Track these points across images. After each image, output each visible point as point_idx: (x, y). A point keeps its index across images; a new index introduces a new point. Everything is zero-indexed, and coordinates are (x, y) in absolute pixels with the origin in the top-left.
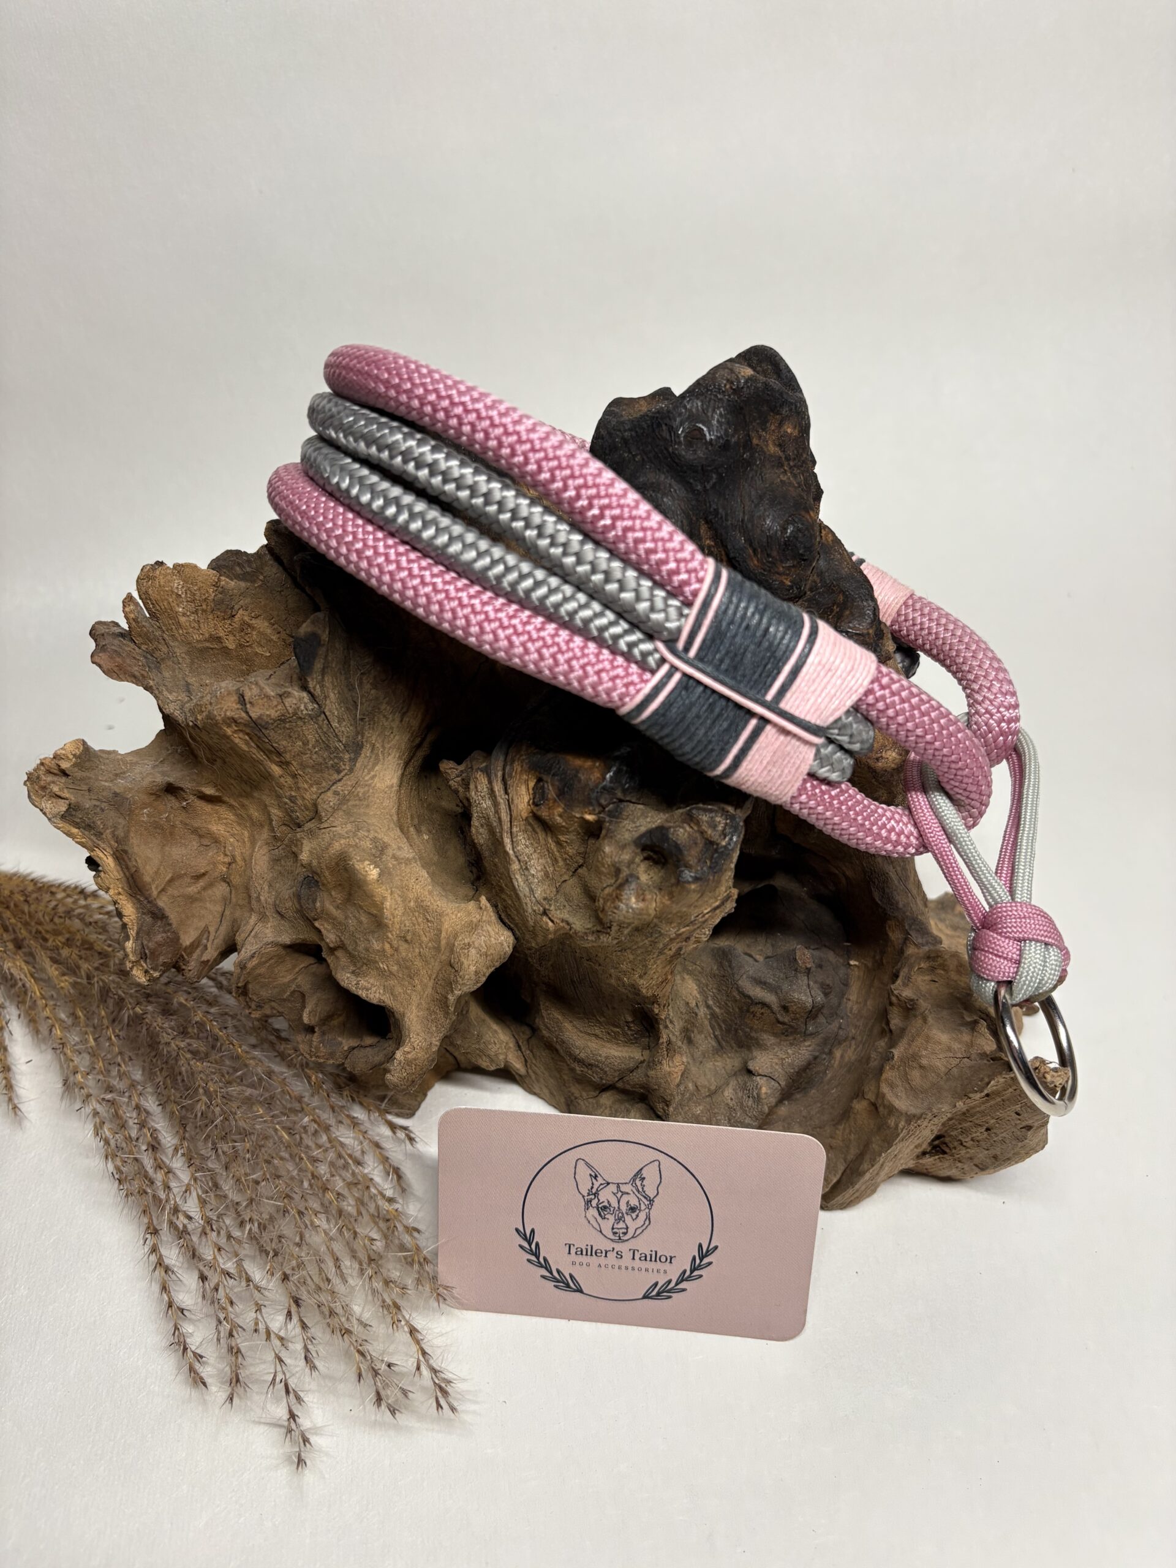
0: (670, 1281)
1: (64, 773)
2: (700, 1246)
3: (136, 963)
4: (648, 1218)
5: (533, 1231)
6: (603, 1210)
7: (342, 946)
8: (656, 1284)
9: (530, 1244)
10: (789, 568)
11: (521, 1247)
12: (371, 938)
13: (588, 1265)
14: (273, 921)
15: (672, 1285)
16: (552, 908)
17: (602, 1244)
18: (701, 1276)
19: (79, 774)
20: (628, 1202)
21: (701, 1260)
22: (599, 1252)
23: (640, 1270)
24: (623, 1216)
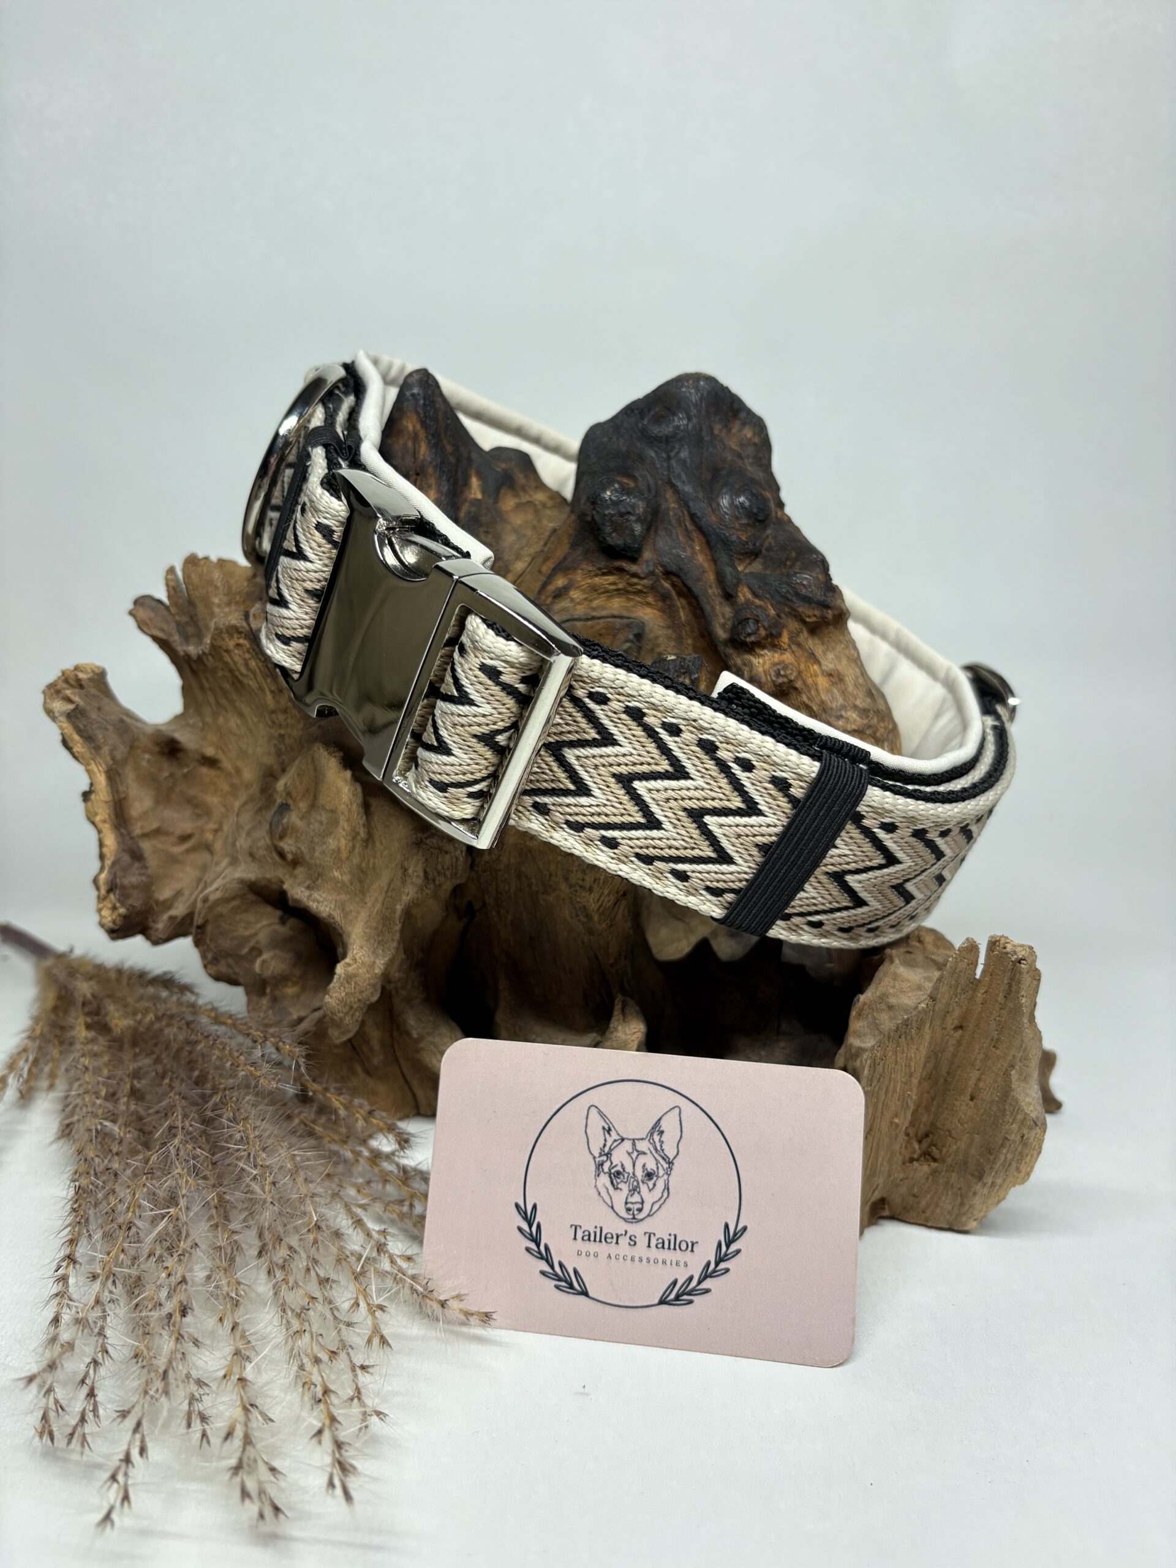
0: (690, 1280)
2: (726, 1228)
4: (667, 1188)
5: (535, 1208)
6: (616, 1176)
8: (674, 1284)
9: (530, 1226)
11: (520, 1230)
13: (596, 1255)
14: (242, 862)
15: (695, 1282)
17: (612, 1225)
18: (727, 1270)
20: (644, 1166)
21: (728, 1247)
22: (609, 1236)
23: (656, 1262)
24: (638, 1186)
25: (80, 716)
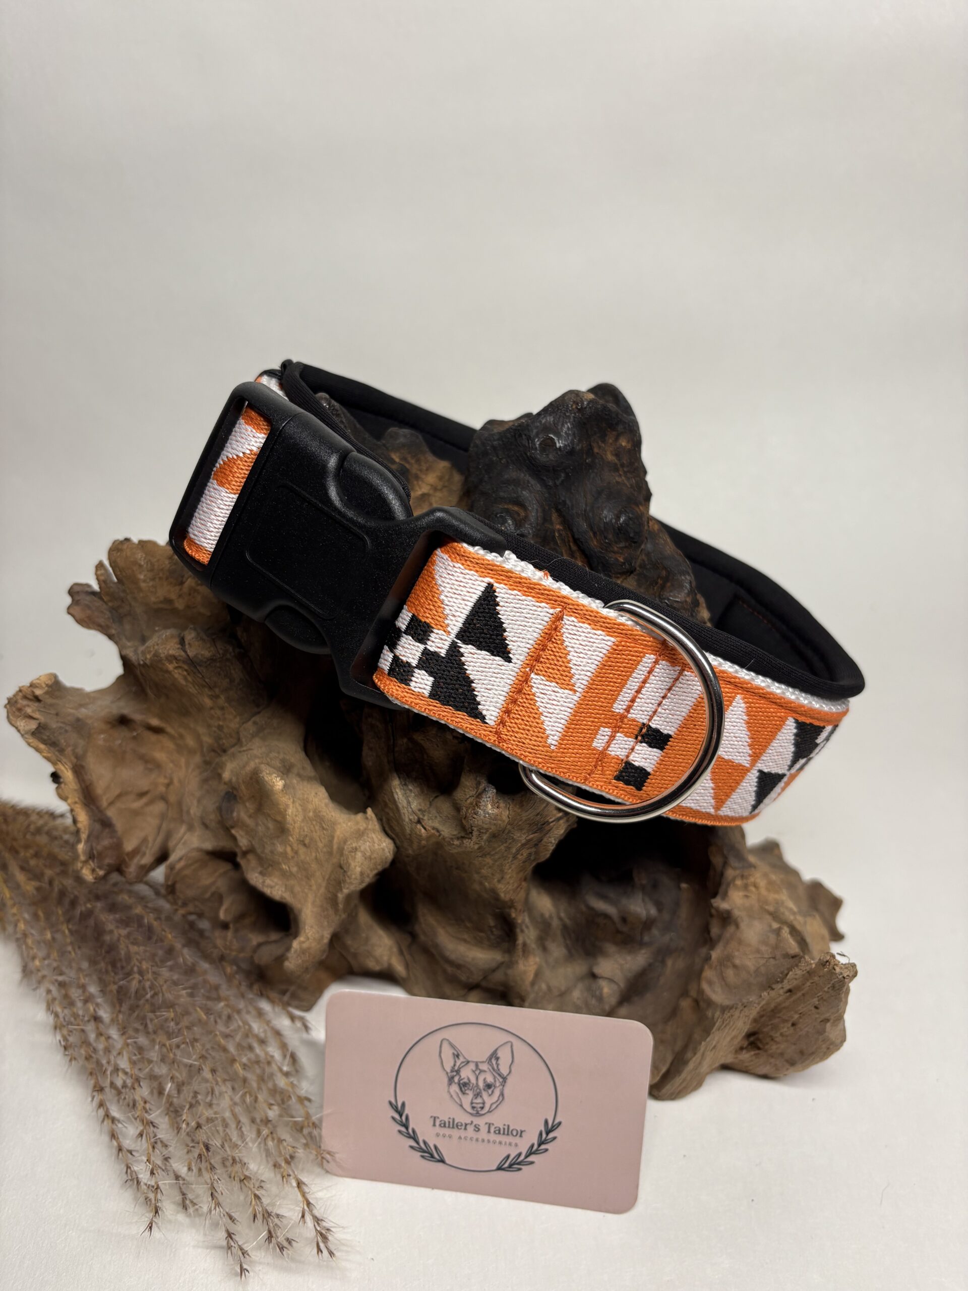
0: (520, 1155)
1: (37, 699)
2: (546, 1122)
3: (85, 862)
4: (502, 1094)
5: (403, 1105)
6: (464, 1086)
7: (251, 851)
8: (508, 1157)
9: (401, 1116)
10: (622, 548)
11: (393, 1118)
12: (276, 842)
13: (450, 1137)
14: (199, 831)
15: (522, 1158)
16: (426, 818)
17: (463, 1118)
18: (546, 1150)
19: (50, 701)
20: (485, 1079)
21: (547, 1135)
22: (459, 1124)
23: (494, 1142)
24: (481, 1092)
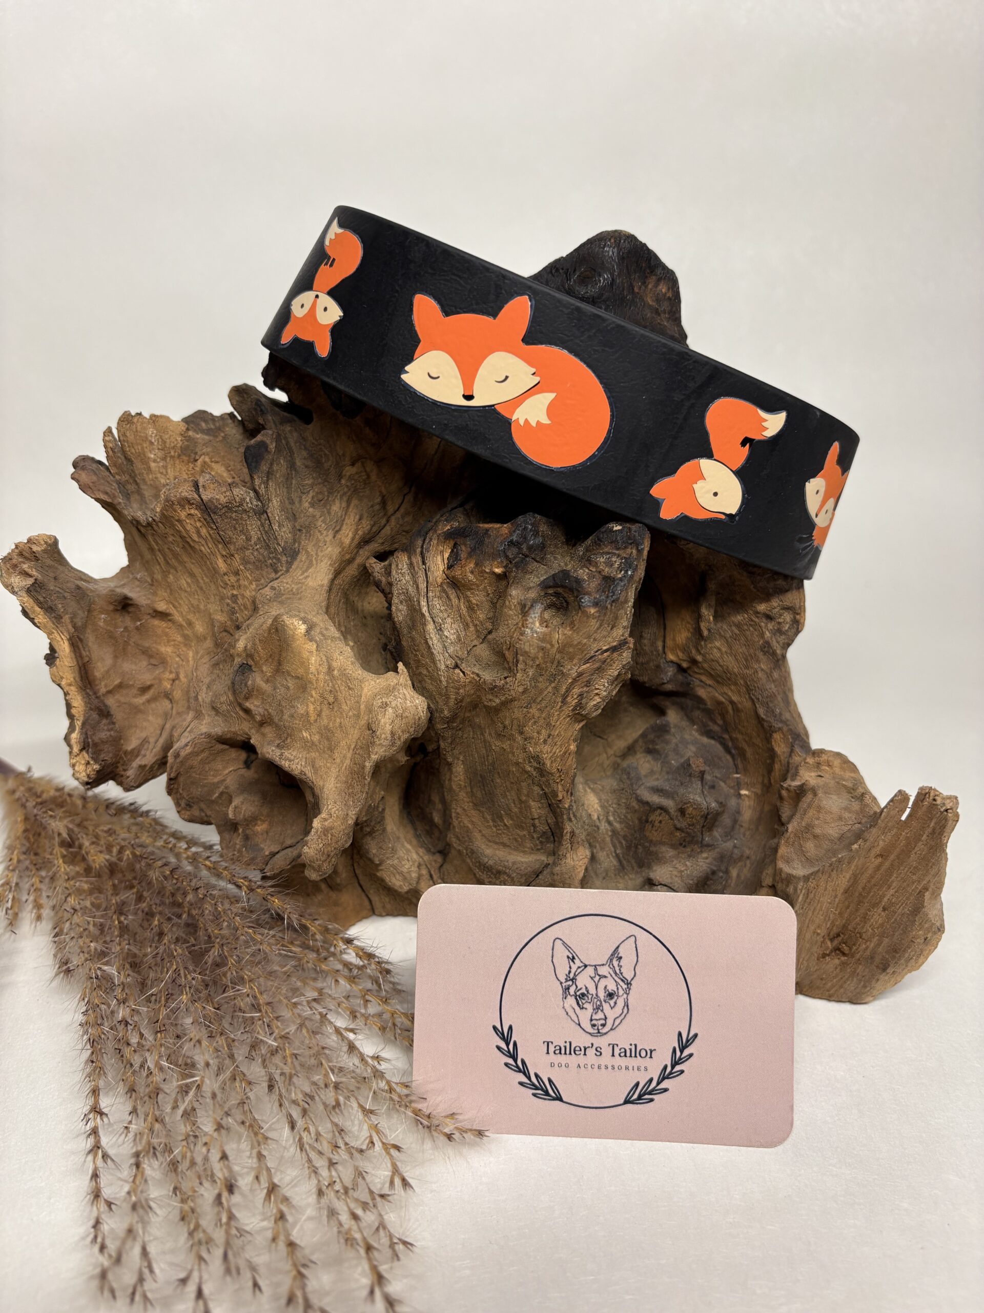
0: (650, 1081)
2: (680, 1035)
4: (627, 1004)
5: (510, 1029)
6: (581, 998)
8: (637, 1085)
9: (507, 1043)
11: (498, 1048)
13: (567, 1066)
14: (207, 717)
15: (654, 1083)
17: (581, 1040)
18: (683, 1072)
20: (606, 987)
21: (682, 1052)
22: (578, 1049)
23: (620, 1068)
24: (601, 1005)
25: (39, 589)
